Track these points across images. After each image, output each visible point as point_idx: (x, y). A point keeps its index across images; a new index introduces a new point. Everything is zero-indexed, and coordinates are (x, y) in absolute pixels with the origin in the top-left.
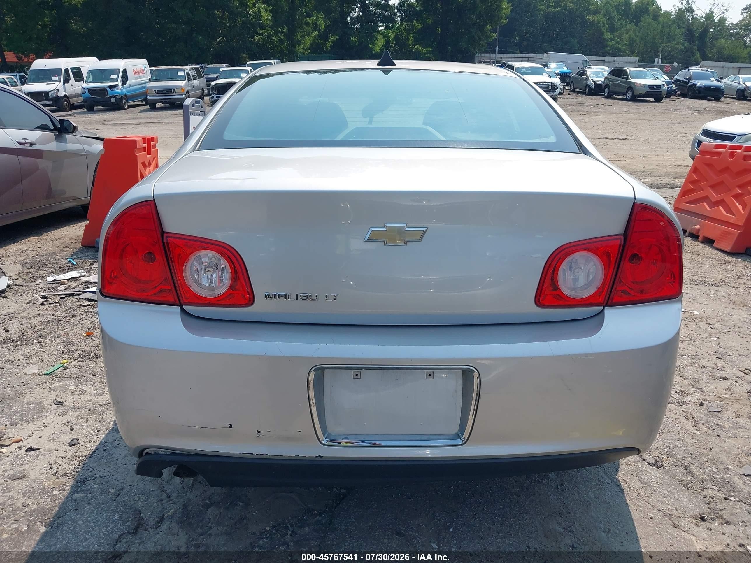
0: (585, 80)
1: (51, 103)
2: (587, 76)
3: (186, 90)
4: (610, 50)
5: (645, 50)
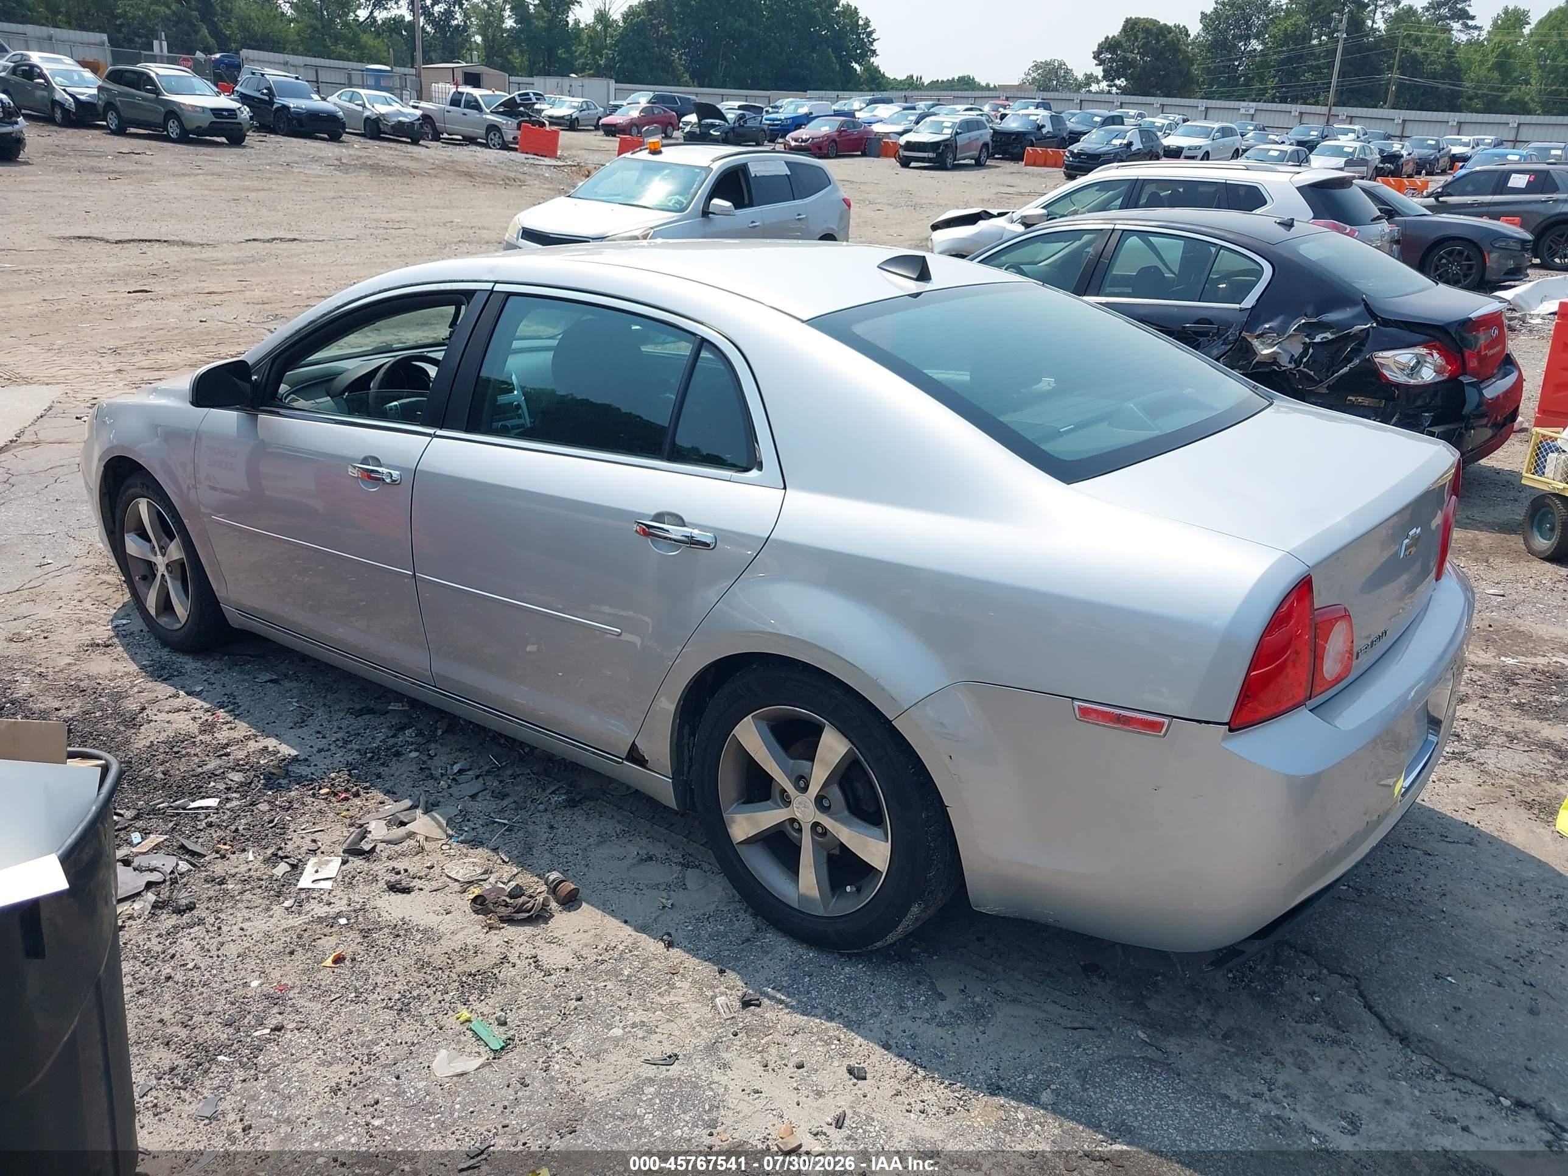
0: (44, 90)
2: (47, 81)
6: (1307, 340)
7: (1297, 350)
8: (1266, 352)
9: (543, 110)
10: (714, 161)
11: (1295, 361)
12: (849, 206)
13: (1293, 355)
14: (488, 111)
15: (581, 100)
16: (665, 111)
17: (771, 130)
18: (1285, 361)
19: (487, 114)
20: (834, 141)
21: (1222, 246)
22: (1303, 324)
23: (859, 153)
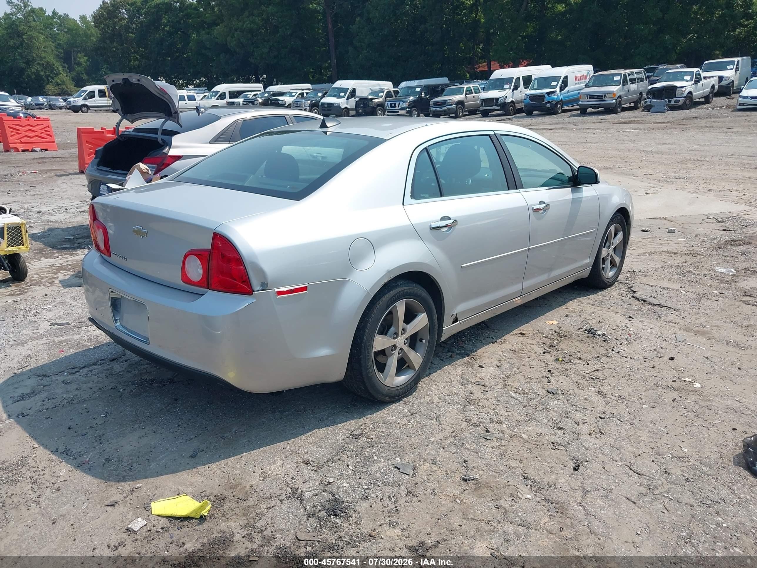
1: (499, 108)
3: (618, 94)
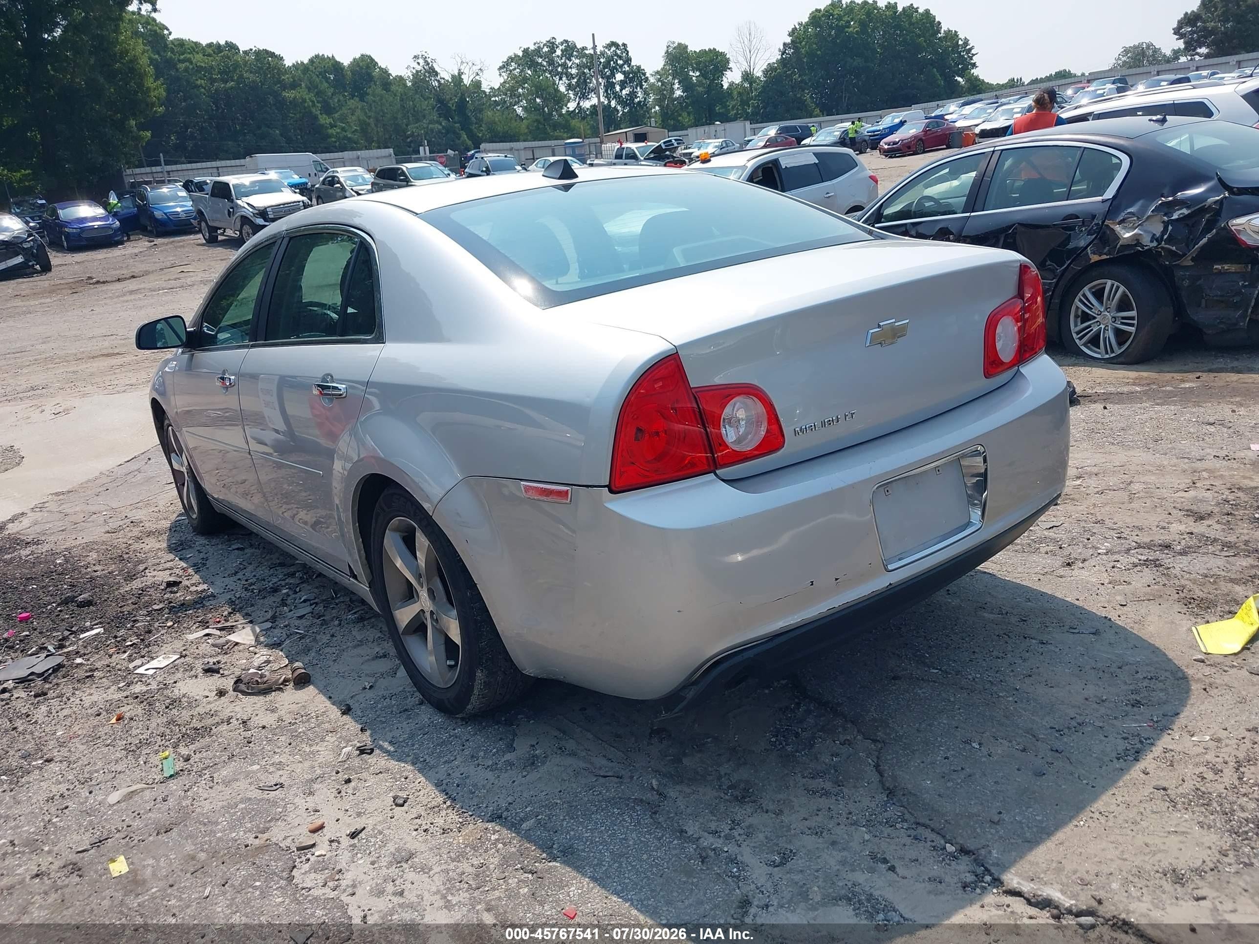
0: (340, 191)
2: (342, 185)
4: (335, 142)
5: (387, 136)
6: (1166, 218)
7: (1158, 229)
8: (1127, 235)
9: (692, 153)
10: (749, 161)
11: (1157, 240)
12: (876, 182)
13: (1154, 235)
14: (642, 158)
15: (721, 140)
16: (786, 139)
17: (872, 140)
18: (1146, 241)
19: (641, 161)
20: (921, 139)
21: (1085, 148)
22: (1160, 204)
23: (945, 147)
